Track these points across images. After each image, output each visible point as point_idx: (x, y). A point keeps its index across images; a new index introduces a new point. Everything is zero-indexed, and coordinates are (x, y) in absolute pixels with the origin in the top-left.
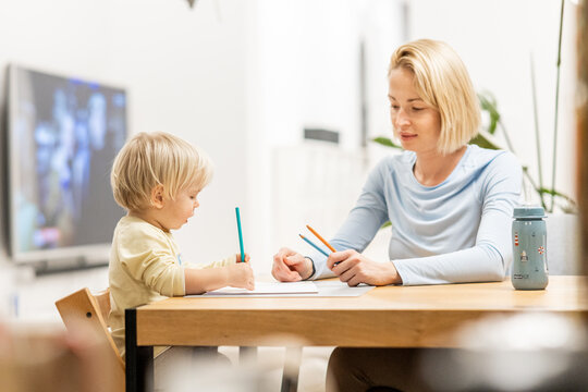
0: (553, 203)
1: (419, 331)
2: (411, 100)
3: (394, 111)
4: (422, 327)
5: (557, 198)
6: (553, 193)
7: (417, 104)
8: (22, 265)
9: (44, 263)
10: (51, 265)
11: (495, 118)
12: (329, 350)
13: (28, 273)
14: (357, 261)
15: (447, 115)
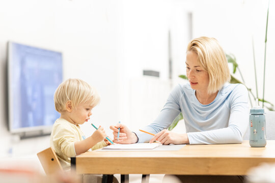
0: (263, 105)
2: (196, 67)
3: (188, 70)
5: (265, 103)
6: (263, 101)
7: (198, 68)
8: (14, 134)
9: (24, 133)
10: (27, 134)
11: (236, 66)
13: (17, 138)
14: (168, 134)
15: (213, 75)
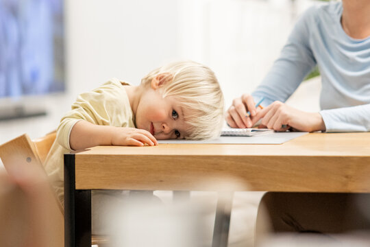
1: (347, 177)
4: (350, 172)
12: (259, 195)
